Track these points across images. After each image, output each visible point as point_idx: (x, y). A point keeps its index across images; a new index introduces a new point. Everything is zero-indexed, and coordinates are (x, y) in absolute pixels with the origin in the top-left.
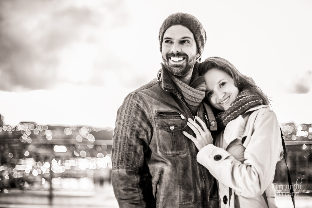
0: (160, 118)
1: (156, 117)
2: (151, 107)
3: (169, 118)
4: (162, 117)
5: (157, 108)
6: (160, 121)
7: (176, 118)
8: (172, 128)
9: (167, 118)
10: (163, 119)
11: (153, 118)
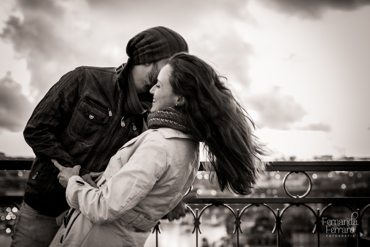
0: (86, 102)
1: (84, 100)
2: (86, 88)
3: (94, 107)
4: (89, 102)
5: (91, 93)
6: (85, 105)
7: (101, 111)
8: (91, 117)
9: (92, 106)
10: (89, 105)
11: (81, 98)
